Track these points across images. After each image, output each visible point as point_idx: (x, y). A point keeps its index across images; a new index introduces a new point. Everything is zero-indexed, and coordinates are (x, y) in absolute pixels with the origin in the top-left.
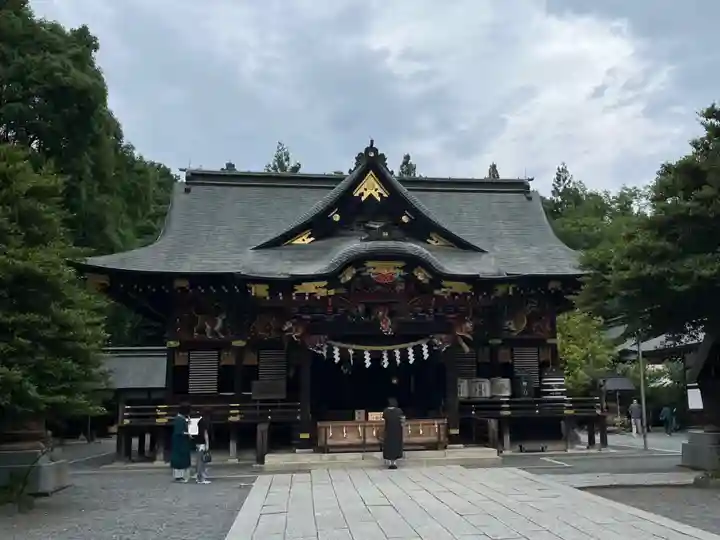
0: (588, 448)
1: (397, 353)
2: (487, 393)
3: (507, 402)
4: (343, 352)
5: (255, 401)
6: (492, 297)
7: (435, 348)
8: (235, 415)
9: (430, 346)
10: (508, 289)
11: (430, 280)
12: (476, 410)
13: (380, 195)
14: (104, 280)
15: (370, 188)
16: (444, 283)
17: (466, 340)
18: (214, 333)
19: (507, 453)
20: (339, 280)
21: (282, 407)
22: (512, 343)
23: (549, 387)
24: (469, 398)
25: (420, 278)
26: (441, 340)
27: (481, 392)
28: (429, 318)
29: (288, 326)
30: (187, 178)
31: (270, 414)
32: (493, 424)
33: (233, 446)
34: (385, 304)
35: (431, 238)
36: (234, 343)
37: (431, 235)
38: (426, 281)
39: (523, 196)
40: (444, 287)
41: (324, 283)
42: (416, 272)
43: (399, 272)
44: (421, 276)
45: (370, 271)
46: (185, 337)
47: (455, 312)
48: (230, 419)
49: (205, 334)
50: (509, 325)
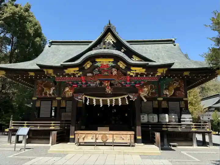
2: (156, 120)
5: (63, 121)
9: (129, 98)
10: (163, 71)
11: (126, 67)
12: (151, 127)
13: (113, 42)
15: (109, 39)
16: (132, 68)
17: (145, 96)
18: (50, 94)
20: (84, 67)
22: (168, 100)
23: (185, 118)
24: (148, 122)
25: (121, 66)
26: (133, 96)
27: (153, 120)
30: (50, 43)
32: (158, 135)
34: (108, 80)
35: (133, 58)
36: (57, 98)
37: (133, 57)
38: (124, 68)
39: (172, 45)
40: (132, 70)
41: (77, 69)
42: (119, 63)
43: (111, 64)
44: (122, 65)
45: (98, 63)
46: (39, 96)
47: (139, 83)
48: (51, 128)
49: (47, 95)
50: (166, 92)
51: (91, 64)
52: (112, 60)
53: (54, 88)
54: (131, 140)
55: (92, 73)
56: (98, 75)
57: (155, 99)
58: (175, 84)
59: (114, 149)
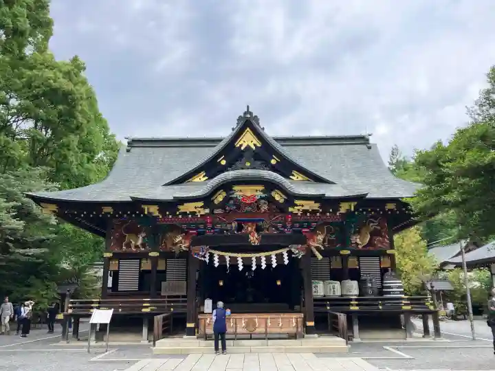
0: (423, 337)
1: (263, 259)
2: (338, 293)
3: (356, 300)
4: (222, 258)
5: (164, 297)
6: (338, 214)
7: (293, 256)
8: (147, 307)
9: (290, 253)
10: (350, 206)
11: (286, 200)
12: (331, 305)
13: (255, 145)
14: (54, 207)
15: (248, 141)
16: (297, 202)
17: (318, 249)
18: (137, 247)
19: (356, 340)
20: (213, 201)
21: (183, 301)
22: (358, 254)
23: (389, 287)
24: (325, 296)
25: (277, 199)
26: (297, 249)
27: (334, 291)
28: (288, 232)
29: (179, 239)
30: (129, 143)
31: (172, 307)
32: (342, 318)
33: (145, 330)
34: (253, 222)
35: (293, 175)
36: (150, 254)
37: (293, 173)
38: (282, 201)
39: (364, 147)
40: (297, 205)
41: (201, 204)
42: (273, 194)
43: (259, 194)
44: (278, 197)
45: (237, 193)
46: (116, 250)
47: (308, 227)
48: (144, 310)
49: (130, 247)
50: (357, 239)
51: (224, 194)
52: (261, 188)
53: (144, 235)
54: (297, 328)
55: (224, 208)
56: (234, 212)
57: (337, 253)
58: (371, 224)
59: (269, 344)
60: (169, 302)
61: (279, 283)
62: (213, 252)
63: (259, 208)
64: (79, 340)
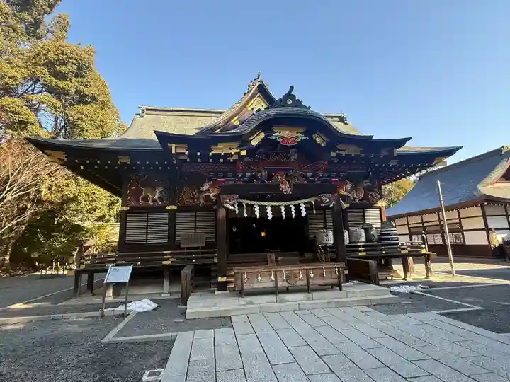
1: (293, 208)
2: (347, 240)
5: (183, 249)
8: (167, 260)
11: (328, 144)
16: (340, 146)
18: (154, 201)
21: (203, 253)
25: (318, 142)
28: (318, 181)
29: (206, 187)
31: (194, 258)
33: (166, 283)
34: (283, 170)
36: (168, 208)
38: (323, 144)
40: (339, 150)
41: (236, 144)
42: (315, 136)
43: (300, 137)
44: (320, 140)
45: (276, 134)
46: (133, 204)
47: (338, 176)
48: (164, 263)
49: (148, 201)
51: (263, 135)
53: (161, 189)
59: (314, 298)
60: (188, 253)
61: (263, 234)
62: (242, 201)
63: (288, 158)
64: (94, 295)
